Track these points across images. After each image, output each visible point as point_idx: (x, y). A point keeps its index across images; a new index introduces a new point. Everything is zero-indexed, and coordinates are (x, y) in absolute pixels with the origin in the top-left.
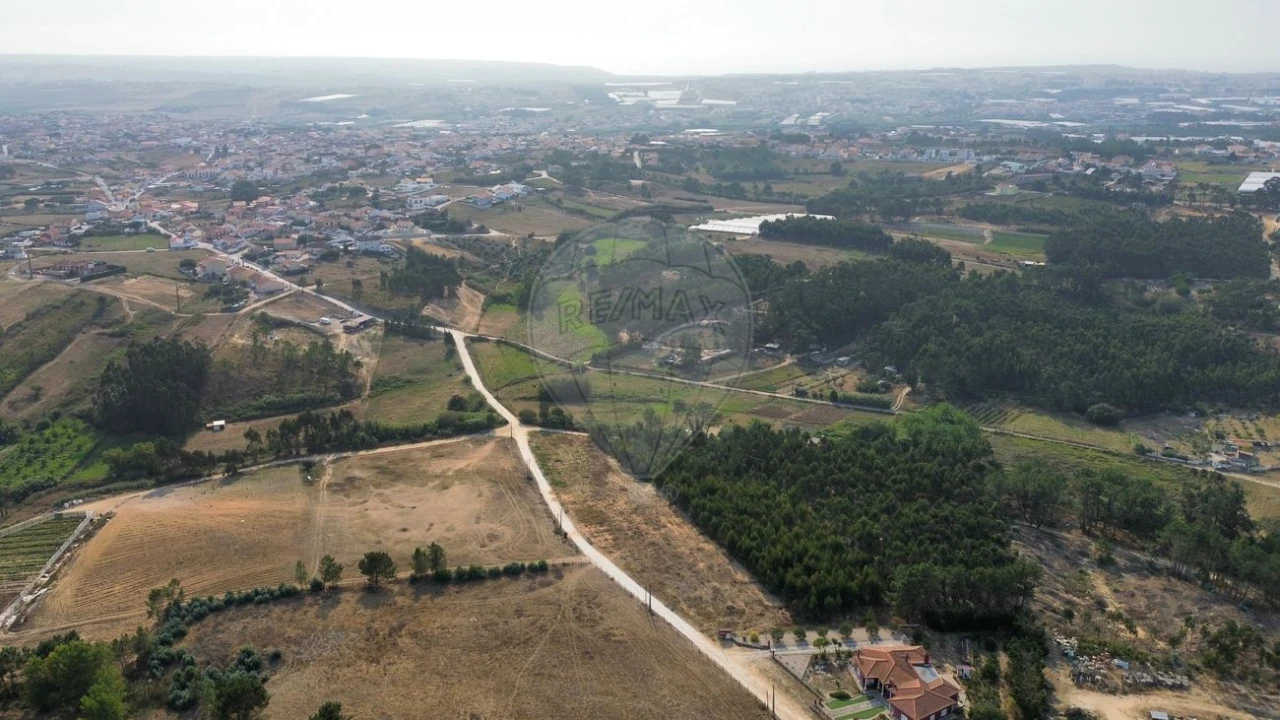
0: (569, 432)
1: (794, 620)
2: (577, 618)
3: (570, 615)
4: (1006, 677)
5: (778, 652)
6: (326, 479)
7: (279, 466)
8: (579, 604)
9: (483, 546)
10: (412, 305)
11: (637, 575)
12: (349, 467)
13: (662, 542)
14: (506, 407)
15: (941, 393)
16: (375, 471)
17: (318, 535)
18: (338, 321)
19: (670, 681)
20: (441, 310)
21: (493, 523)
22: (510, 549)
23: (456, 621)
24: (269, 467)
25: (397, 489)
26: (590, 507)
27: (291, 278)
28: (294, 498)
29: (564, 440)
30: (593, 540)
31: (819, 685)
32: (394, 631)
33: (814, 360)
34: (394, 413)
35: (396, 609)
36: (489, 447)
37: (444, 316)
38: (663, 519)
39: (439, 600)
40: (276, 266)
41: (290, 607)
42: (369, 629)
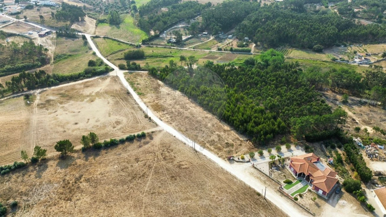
0: (139, 72)
1: (254, 146)
2: (164, 158)
3: (160, 157)
4: (345, 161)
5: (255, 163)
6: (37, 101)
7: (14, 97)
8: (163, 151)
9: (114, 127)
10: (67, 25)
11: (184, 132)
12: (47, 95)
13: (190, 115)
14: (112, 63)
15: (266, 46)
16: (60, 96)
17: (34, 131)
18: (36, 33)
19: (215, 187)
20: (79, 26)
21: (116, 116)
22: (127, 128)
23: (108, 169)
24: (9, 98)
25: (70, 103)
26: (157, 103)
27: (13, 16)
28: (21, 113)
29: (138, 75)
30: (161, 118)
31: (277, 177)
32: (78, 179)
33: (220, 37)
34: (65, 70)
35: (77, 167)
36: (108, 81)
37: (80, 28)
38: (188, 106)
39: (98, 158)
40: (6, 12)
41: (21, 174)
42: (64, 180)
